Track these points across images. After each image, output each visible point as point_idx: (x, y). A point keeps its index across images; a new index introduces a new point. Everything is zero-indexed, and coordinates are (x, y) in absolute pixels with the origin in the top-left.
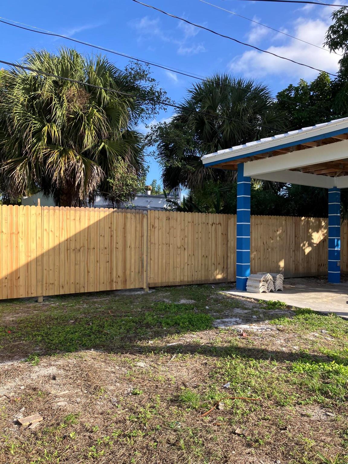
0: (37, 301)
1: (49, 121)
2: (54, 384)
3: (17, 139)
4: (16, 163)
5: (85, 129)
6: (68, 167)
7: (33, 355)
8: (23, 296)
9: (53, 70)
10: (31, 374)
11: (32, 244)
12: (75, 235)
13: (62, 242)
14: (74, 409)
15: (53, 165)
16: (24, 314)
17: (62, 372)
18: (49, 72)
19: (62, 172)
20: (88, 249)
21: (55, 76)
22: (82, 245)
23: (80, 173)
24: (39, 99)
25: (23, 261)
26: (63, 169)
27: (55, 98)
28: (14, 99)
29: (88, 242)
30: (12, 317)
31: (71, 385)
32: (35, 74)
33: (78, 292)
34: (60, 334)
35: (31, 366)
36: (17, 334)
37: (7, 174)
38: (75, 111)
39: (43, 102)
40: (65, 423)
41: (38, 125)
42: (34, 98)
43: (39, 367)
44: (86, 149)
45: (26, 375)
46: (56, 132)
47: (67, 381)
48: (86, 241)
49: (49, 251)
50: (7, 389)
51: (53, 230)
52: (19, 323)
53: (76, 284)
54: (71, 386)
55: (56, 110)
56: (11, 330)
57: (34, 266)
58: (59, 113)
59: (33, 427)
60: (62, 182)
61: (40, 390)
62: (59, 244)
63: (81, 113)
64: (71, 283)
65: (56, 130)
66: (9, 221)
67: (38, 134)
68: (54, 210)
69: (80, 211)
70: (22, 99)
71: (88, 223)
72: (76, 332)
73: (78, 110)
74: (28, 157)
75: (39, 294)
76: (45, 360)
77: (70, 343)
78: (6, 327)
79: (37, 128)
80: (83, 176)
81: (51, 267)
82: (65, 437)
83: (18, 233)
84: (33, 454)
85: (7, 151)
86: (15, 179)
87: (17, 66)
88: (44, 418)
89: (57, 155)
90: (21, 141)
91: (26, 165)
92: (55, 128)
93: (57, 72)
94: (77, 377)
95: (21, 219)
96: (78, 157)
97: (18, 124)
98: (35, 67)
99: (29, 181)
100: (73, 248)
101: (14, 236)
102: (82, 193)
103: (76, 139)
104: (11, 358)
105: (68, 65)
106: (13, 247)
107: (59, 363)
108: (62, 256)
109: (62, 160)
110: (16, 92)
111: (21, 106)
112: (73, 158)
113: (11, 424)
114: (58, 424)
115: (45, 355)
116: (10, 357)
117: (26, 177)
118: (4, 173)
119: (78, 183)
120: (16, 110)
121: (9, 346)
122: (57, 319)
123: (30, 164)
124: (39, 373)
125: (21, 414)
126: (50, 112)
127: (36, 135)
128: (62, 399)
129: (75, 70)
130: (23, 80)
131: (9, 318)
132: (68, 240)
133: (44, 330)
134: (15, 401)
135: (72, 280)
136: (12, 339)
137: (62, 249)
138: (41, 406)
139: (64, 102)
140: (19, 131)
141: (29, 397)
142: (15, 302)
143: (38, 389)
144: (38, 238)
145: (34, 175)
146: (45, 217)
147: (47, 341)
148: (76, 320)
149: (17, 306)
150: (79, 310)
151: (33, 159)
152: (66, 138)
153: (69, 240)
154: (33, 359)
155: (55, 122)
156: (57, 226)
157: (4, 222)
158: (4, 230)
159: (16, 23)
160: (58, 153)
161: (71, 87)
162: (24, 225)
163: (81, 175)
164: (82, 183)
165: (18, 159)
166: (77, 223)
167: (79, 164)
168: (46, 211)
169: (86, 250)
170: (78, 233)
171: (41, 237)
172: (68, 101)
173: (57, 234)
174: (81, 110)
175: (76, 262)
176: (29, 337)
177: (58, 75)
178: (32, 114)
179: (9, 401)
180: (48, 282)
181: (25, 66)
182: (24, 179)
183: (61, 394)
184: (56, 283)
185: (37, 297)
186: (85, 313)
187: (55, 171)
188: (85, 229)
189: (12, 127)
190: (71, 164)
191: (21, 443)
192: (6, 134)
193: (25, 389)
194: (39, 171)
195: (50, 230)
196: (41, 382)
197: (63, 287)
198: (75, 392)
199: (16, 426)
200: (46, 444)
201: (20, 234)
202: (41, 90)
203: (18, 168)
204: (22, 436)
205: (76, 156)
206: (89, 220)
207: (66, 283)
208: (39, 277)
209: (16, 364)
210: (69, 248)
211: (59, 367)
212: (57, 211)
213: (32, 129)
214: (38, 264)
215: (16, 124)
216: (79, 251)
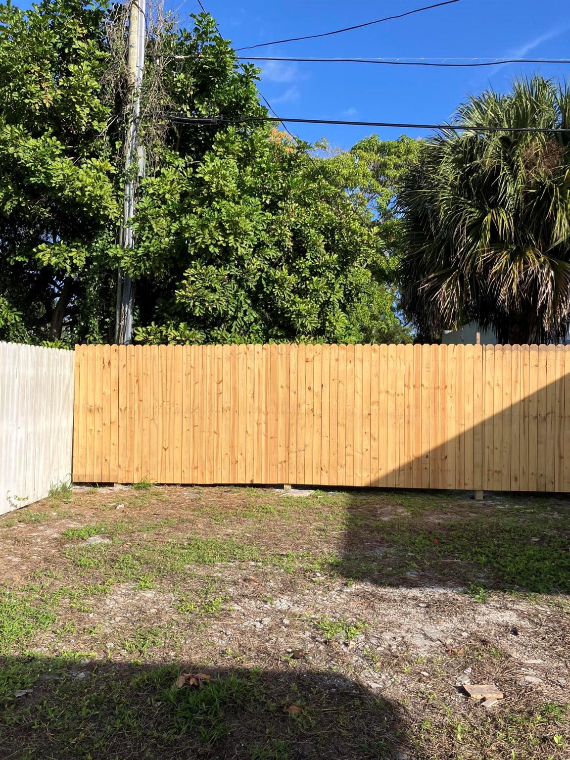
0: (473, 498)
1: (494, 205)
2: (516, 642)
3: (443, 241)
4: (441, 279)
5: (555, 210)
6: (525, 278)
7: (477, 586)
8: (452, 487)
9: (501, 121)
10: (476, 616)
11: (466, 405)
12: (539, 392)
13: (516, 404)
14: (555, 695)
15: (500, 276)
16: (455, 516)
17: (525, 623)
18: (494, 126)
19: (514, 287)
20: (561, 417)
21: (505, 130)
22: (549, 410)
23: (546, 285)
24: (477, 172)
25: (452, 432)
26: (517, 280)
27: (505, 165)
28: (440, 180)
29: (560, 406)
30: (437, 519)
31: (545, 650)
32: (471, 134)
33: (542, 490)
34: (517, 558)
35: (475, 602)
36: (448, 547)
37: (427, 297)
38: (538, 180)
39: (484, 177)
40: (542, 714)
41: (476, 215)
42: (470, 172)
43: (487, 607)
44: (556, 244)
45: (468, 615)
46: (506, 222)
47: (537, 642)
48: (557, 404)
49: (493, 418)
50: (442, 631)
51: (500, 383)
52: (449, 530)
53: (539, 475)
54: (546, 653)
55: (505, 184)
56: (438, 539)
57: (469, 441)
58: (510, 190)
59: (489, 705)
60: (514, 302)
61: (493, 646)
62: (511, 407)
63: (548, 182)
64: (530, 474)
65: (505, 219)
66: (432, 370)
67: (476, 229)
68: (503, 350)
69: (547, 351)
70: (451, 178)
71: (561, 372)
72: (545, 559)
73: (545, 178)
74: (459, 268)
75: (477, 487)
76: (495, 597)
77: (536, 576)
78: (430, 533)
79: (474, 219)
80: (550, 291)
81: (497, 445)
82: (544, 740)
83: (446, 387)
84: (492, 751)
85: (428, 261)
86: (440, 304)
87: (445, 127)
88: (505, 696)
89: (506, 259)
90: (449, 244)
91: (457, 280)
92: (503, 215)
93: (508, 122)
94: (556, 640)
95: (451, 366)
96: (542, 259)
97: (445, 216)
98: (471, 123)
99: (459, 305)
100: (534, 414)
101: (439, 392)
102: (548, 319)
103: (539, 228)
104: (442, 582)
105: (527, 106)
106: (438, 409)
107: (520, 608)
108: (515, 427)
109: (514, 268)
110: (443, 168)
111: (450, 188)
112: (534, 261)
113: (453, 690)
114: (531, 713)
115: (495, 589)
116: (440, 581)
117: (455, 299)
118: (423, 295)
119: (543, 302)
120: (443, 196)
121: (437, 564)
122: (509, 531)
123: (462, 278)
124: (487, 617)
125: (467, 677)
126: (495, 190)
127: (473, 231)
128: (531, 672)
129: (540, 111)
130: (454, 148)
131: (434, 519)
132: (525, 401)
133: (489, 547)
134: (455, 654)
135: (532, 469)
136: (440, 552)
137: (516, 414)
138: (497, 672)
139: (520, 170)
140: (447, 228)
141: (476, 653)
142: (440, 495)
143: (490, 643)
144: (476, 396)
145: (468, 295)
146: (487, 362)
147: (496, 565)
148: (543, 538)
149: (444, 503)
150: (546, 522)
151: (467, 270)
152: (522, 229)
153: (527, 401)
154: (477, 593)
155: (503, 205)
156: (508, 377)
157: (425, 370)
158: (424, 383)
159: (445, 60)
160: (508, 256)
161: (531, 141)
162: (454, 376)
163: (547, 289)
164: (550, 303)
165: (444, 272)
166: (542, 372)
167: (545, 271)
168: (489, 352)
169: (557, 418)
170: (543, 388)
171: (480, 394)
172: (526, 167)
173: (507, 390)
174: (549, 178)
175: (539, 439)
176: (466, 555)
177: (509, 126)
178: (467, 198)
179: (447, 651)
180: (491, 468)
181: (457, 124)
182: (452, 302)
183: (529, 662)
184: (505, 472)
185: (474, 491)
186: (558, 529)
187: (502, 286)
188: (555, 382)
189: (437, 222)
190: (530, 272)
191: (472, 726)
192: (427, 235)
193: (468, 638)
194: (476, 288)
195: (496, 383)
196: (493, 632)
197: (516, 479)
198: (555, 665)
199: (461, 694)
200: (513, 741)
201: (449, 389)
202: (481, 157)
203: (444, 286)
204: (471, 714)
205: (538, 257)
206: (563, 366)
207: (521, 473)
208: (478, 459)
209: (451, 593)
210: (527, 414)
211: (521, 615)
212: (507, 352)
213: (467, 221)
214: (476, 437)
215: (442, 217)
216: (545, 419)
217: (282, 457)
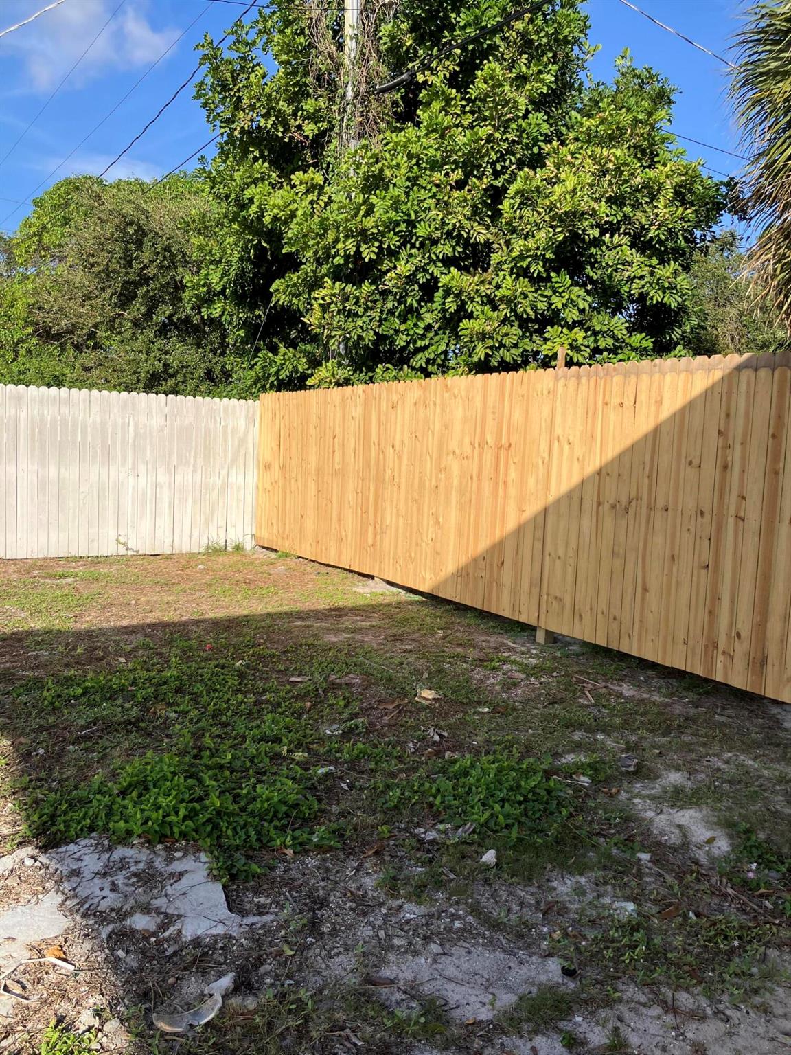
0: (533, 639)
8: (506, 614)
11: (530, 476)
13: (589, 479)
20: (649, 508)
22: (633, 494)
29: (650, 485)
33: (614, 646)
48: (646, 481)
49: (559, 502)
51: (571, 439)
53: (611, 618)
57: (528, 538)
62: (582, 484)
64: (599, 612)
66: (498, 416)
69: (637, 373)
71: (656, 417)
81: (561, 551)
83: (510, 446)
95: (518, 411)
100: (611, 501)
101: (503, 453)
106: (499, 482)
108: (585, 523)
132: (602, 473)
135: (603, 604)
137: (587, 498)
146: (558, 402)
156: (581, 428)
157: (490, 417)
158: (489, 439)
162: (519, 427)
166: (628, 416)
168: (561, 384)
171: (546, 459)
173: (579, 452)
175: (616, 548)
180: (551, 591)
184: (568, 600)
185: (533, 628)
188: (646, 436)
195: (566, 439)
197: (581, 617)
201: (513, 450)
206: (660, 401)
207: (588, 608)
208: (536, 572)
210: (602, 500)
212: (583, 380)
216: (627, 510)
217: (370, 542)
